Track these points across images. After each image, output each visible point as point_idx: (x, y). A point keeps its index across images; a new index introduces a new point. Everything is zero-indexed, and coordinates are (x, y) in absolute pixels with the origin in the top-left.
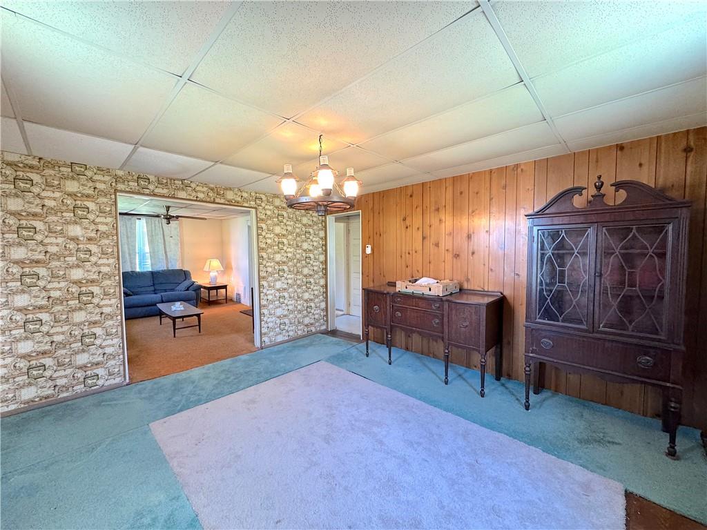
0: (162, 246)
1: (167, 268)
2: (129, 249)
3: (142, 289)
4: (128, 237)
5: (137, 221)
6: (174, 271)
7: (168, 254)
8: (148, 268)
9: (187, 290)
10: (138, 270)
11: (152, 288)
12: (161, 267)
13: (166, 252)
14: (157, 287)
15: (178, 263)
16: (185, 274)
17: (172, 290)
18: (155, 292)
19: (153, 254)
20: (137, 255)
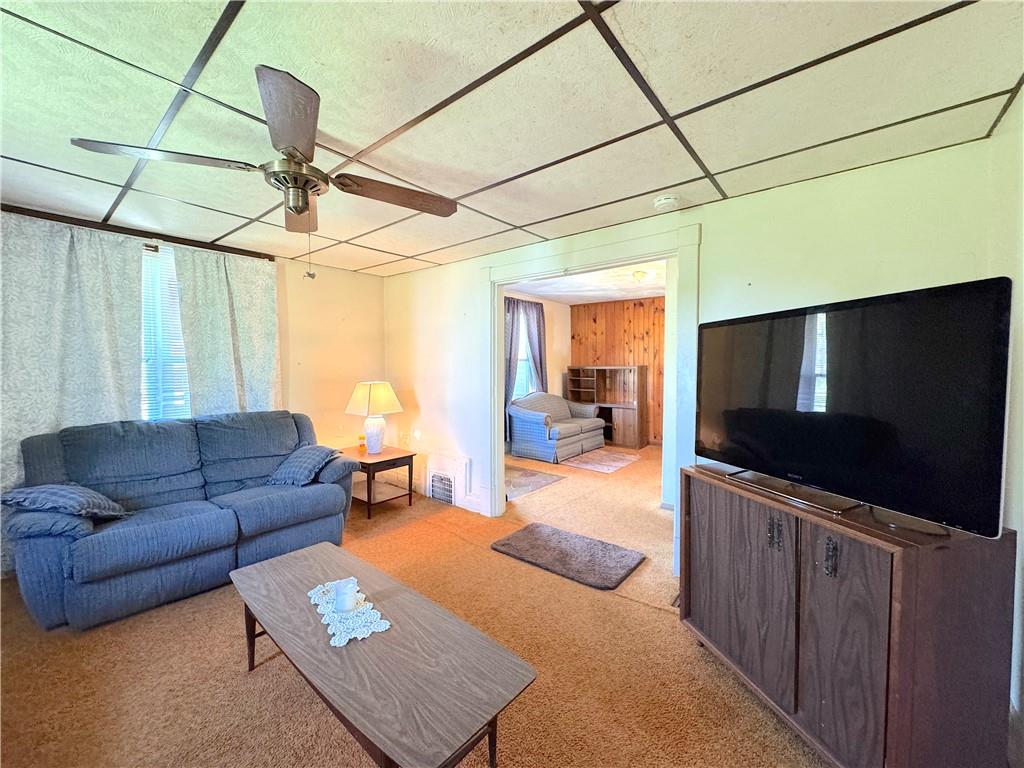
0: (225, 341)
1: (242, 408)
2: (114, 346)
3: (163, 485)
4: (110, 307)
5: (147, 255)
6: (263, 417)
7: (245, 364)
8: (182, 409)
9: (315, 481)
10: (145, 416)
11: (196, 480)
12: (223, 403)
13: (237, 361)
14: (213, 474)
15: (271, 394)
16: (299, 426)
17: (264, 480)
18: (206, 491)
19: (198, 361)
20: (144, 365)
